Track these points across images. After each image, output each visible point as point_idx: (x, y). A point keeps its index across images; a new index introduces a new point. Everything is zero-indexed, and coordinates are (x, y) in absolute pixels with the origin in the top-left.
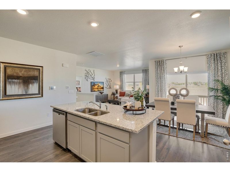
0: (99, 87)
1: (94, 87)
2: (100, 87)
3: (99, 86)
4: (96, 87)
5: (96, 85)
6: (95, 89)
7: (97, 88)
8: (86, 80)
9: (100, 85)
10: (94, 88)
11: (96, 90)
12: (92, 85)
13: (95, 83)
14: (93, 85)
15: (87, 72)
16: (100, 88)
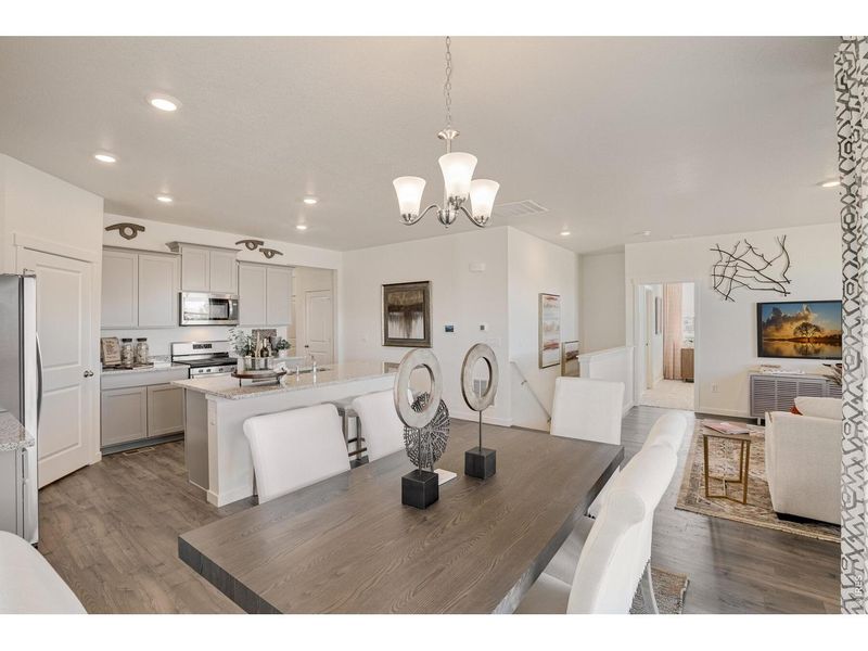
0: (811, 334)
1: (777, 330)
2: (817, 334)
3: (806, 326)
4: (789, 330)
5: (787, 319)
6: (777, 345)
7: (796, 340)
8: (719, 296)
9: (813, 319)
10: (778, 335)
11: (789, 348)
12: (764, 320)
13: (780, 307)
14: (770, 322)
15: (726, 257)
16: (818, 340)
